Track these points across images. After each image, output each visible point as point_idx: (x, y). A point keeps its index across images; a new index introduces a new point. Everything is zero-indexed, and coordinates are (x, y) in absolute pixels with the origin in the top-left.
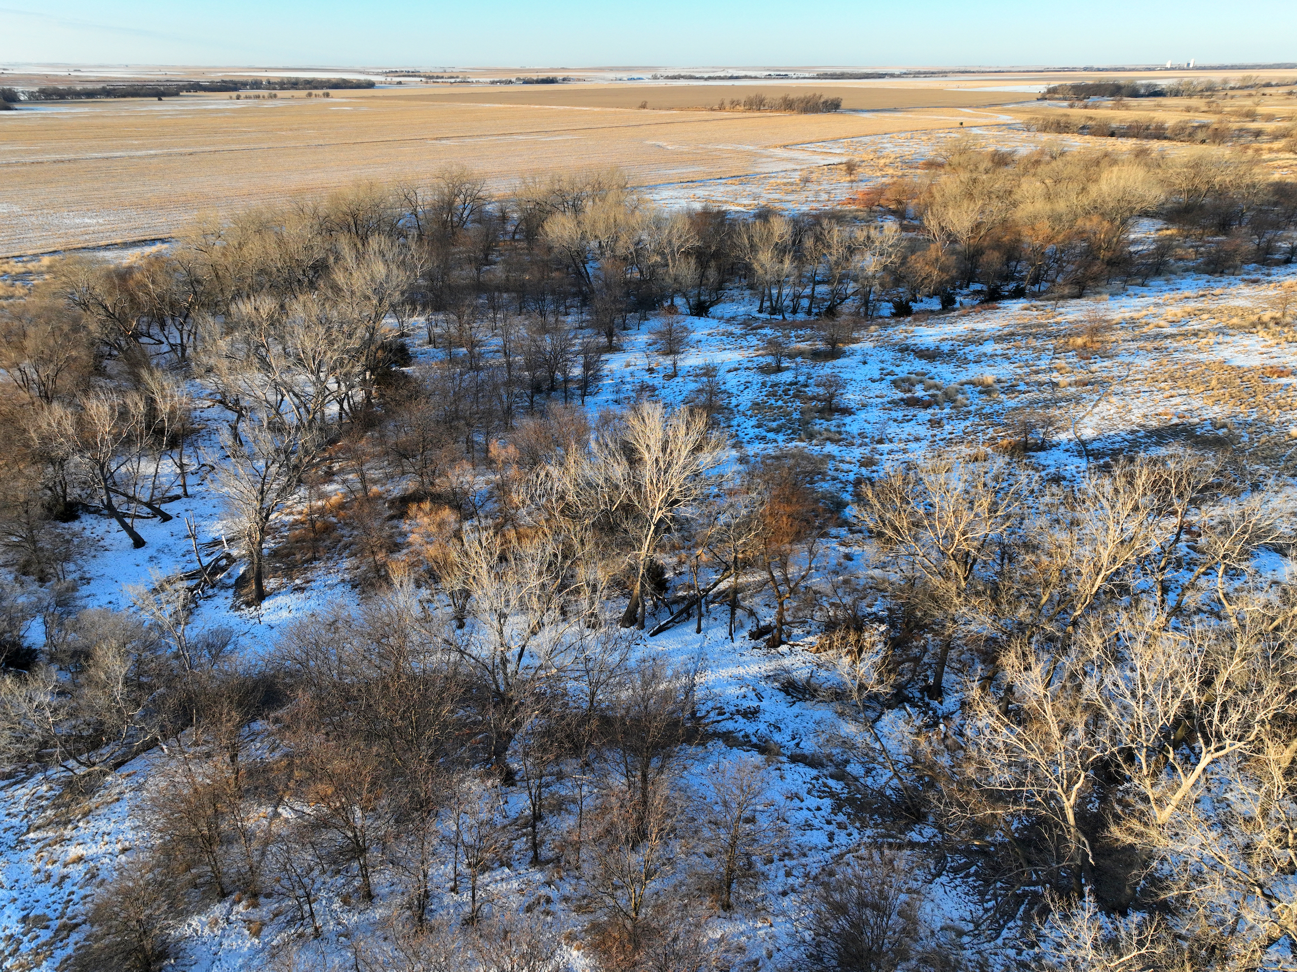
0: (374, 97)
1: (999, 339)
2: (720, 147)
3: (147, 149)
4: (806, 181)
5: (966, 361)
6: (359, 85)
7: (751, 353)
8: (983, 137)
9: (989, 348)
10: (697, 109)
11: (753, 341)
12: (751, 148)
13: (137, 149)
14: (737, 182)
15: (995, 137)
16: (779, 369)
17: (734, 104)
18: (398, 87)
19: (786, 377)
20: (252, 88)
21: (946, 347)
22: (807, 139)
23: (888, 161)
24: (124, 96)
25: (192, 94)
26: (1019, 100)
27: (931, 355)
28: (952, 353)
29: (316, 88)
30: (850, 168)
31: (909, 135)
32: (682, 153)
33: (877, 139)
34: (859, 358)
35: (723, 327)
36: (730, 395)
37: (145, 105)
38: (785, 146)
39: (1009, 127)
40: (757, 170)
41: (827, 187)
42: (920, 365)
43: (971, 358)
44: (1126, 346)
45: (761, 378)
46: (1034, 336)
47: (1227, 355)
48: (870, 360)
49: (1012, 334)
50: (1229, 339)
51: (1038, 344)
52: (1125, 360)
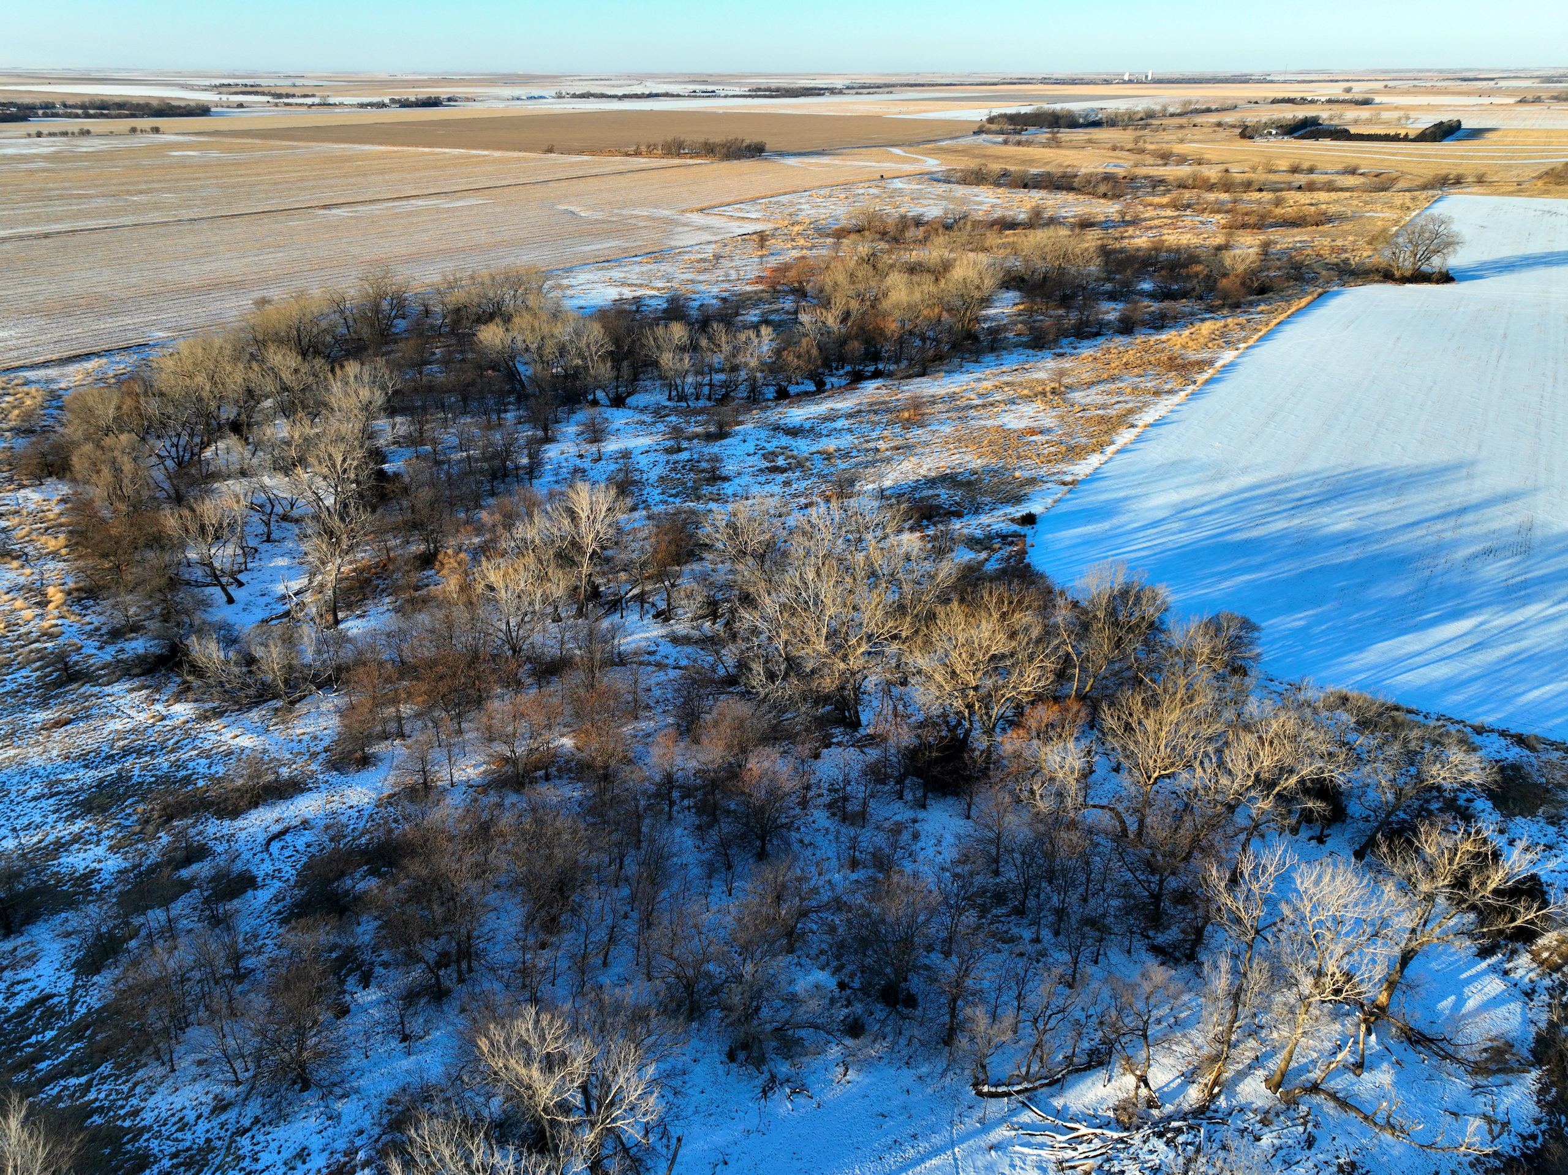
1: (849, 416)
2: (636, 212)
4: (717, 255)
5: (820, 435)
6: (190, 112)
7: (659, 438)
8: (900, 194)
9: (840, 423)
10: (611, 154)
11: (661, 427)
12: (667, 213)
14: (652, 259)
15: (912, 193)
16: (680, 450)
17: (651, 146)
18: (242, 113)
19: (685, 455)
20: (47, 116)
21: (807, 425)
22: (725, 200)
23: (801, 228)
26: (953, 130)
27: (794, 432)
28: (812, 429)
30: (763, 238)
31: (827, 191)
32: (596, 222)
33: (795, 198)
34: (740, 437)
35: (638, 417)
36: (642, 472)
38: (701, 210)
39: (931, 176)
40: (673, 243)
41: (738, 263)
42: (785, 440)
43: (824, 432)
44: (940, 416)
45: (665, 457)
46: (876, 412)
47: (1006, 420)
48: (749, 438)
49: (860, 411)
50: (1014, 407)
51: (877, 418)
52: (934, 428)
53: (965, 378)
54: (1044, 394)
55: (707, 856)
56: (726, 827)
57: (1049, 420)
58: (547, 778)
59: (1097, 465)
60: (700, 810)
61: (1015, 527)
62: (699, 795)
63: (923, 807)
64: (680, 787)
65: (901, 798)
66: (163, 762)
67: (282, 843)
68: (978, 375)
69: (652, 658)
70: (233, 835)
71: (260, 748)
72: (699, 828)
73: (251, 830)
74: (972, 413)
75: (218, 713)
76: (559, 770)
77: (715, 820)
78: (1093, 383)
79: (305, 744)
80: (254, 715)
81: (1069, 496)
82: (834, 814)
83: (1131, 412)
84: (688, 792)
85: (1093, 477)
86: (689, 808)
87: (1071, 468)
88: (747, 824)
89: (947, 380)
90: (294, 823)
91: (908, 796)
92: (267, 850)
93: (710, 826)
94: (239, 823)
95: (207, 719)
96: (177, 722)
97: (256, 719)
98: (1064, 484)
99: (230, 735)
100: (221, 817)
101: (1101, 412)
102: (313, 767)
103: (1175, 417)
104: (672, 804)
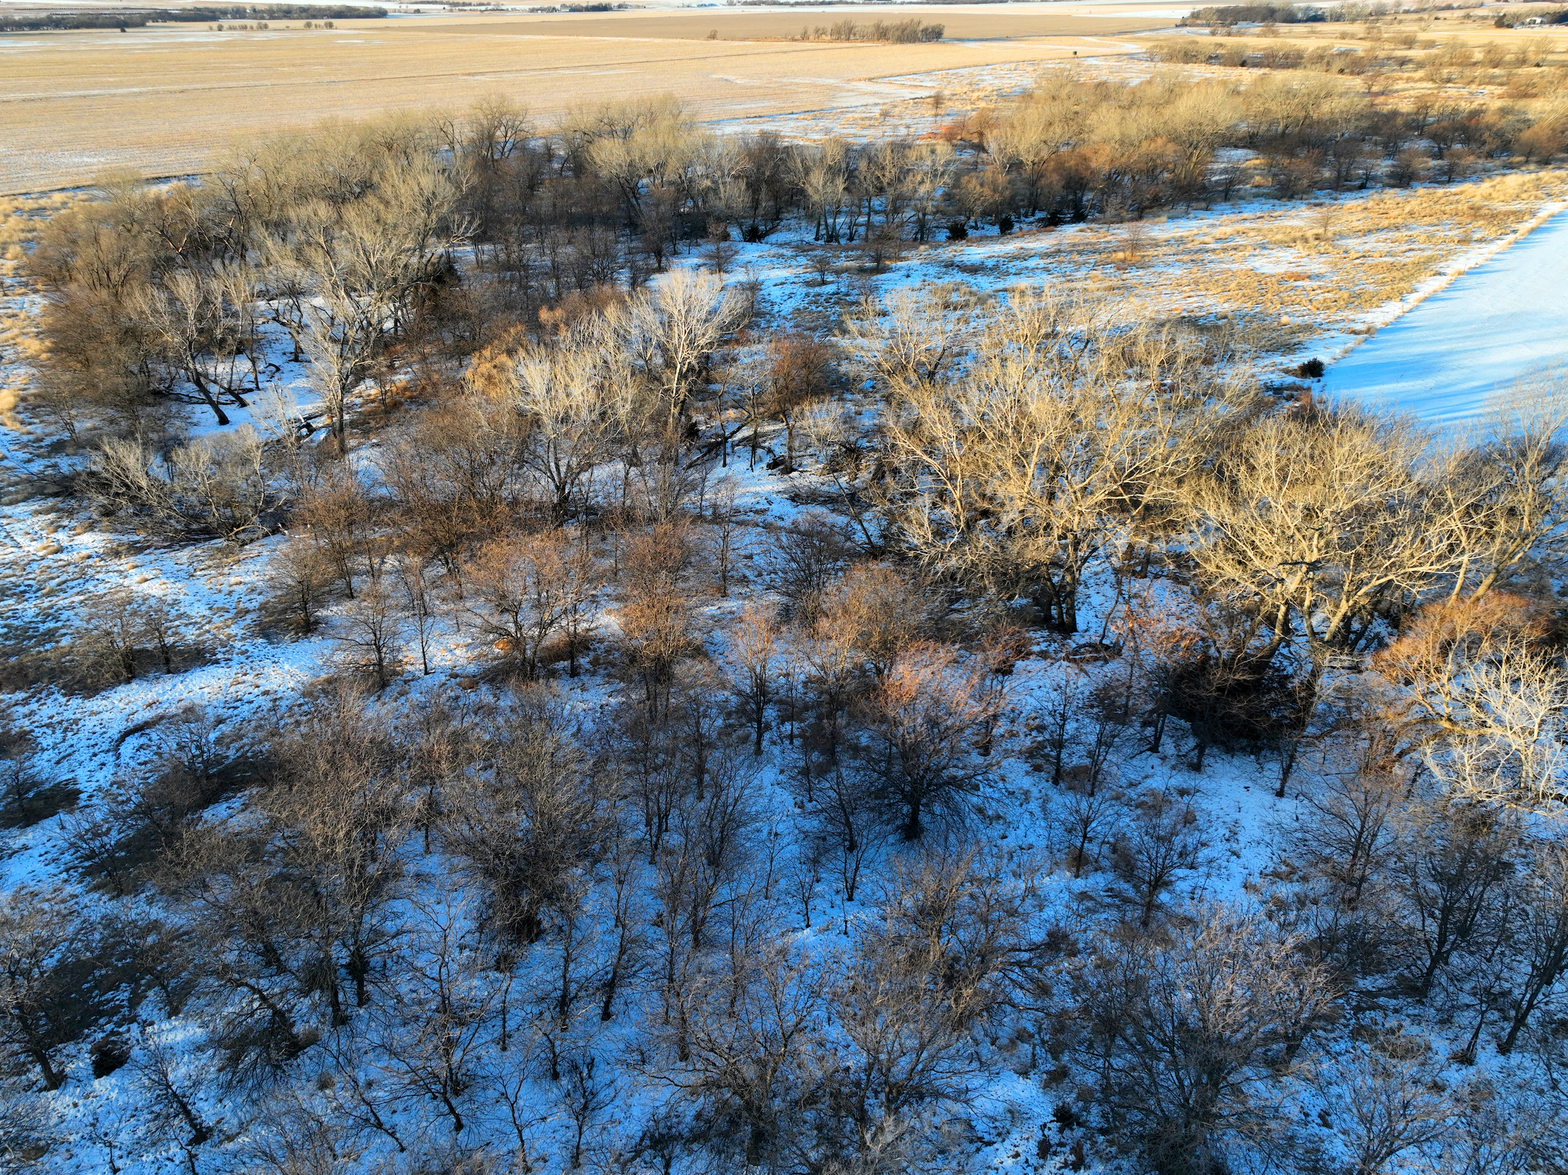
0: (387, 28)
1: (1047, 255)
2: (797, 80)
3: (128, 86)
4: (885, 114)
5: (1007, 274)
6: (367, 14)
7: (801, 270)
8: (1097, 67)
9: (1032, 263)
10: (777, 40)
11: (802, 260)
12: (831, 81)
13: (117, 87)
14: (808, 116)
15: (1110, 67)
16: (824, 283)
17: (819, 33)
18: (417, 17)
19: (830, 289)
20: (234, 18)
21: (990, 263)
22: (897, 72)
23: (982, 94)
24: (77, 27)
25: (160, 24)
26: (1153, 27)
27: (974, 270)
28: (996, 267)
29: (314, 17)
30: (938, 101)
31: (1013, 66)
32: (752, 87)
33: (976, 70)
34: (904, 272)
35: (774, 250)
36: (773, 304)
37: (107, 38)
38: (870, 80)
39: (1131, 56)
40: (835, 105)
41: (909, 121)
42: (959, 277)
43: (1013, 271)
44: (1165, 259)
45: (804, 290)
46: (1080, 253)
47: (1257, 264)
48: (914, 275)
49: (1059, 251)
50: (1266, 252)
51: (1081, 259)
52: (1159, 270)
53: (1194, 223)
54: (1306, 241)
55: (813, 824)
56: (850, 773)
57: (1316, 265)
58: (574, 672)
59: (1398, 313)
60: (809, 742)
61: (1290, 379)
62: (811, 718)
63: (1196, 767)
64: (781, 702)
65: (1154, 749)
66: (29, 609)
67: (143, 740)
68: (1211, 221)
69: (759, 519)
70: (76, 722)
71: (169, 599)
72: (805, 772)
73: (105, 716)
74: (1207, 257)
75: (136, 549)
76: (595, 662)
77: (833, 762)
78: (1370, 231)
79: (235, 597)
80: (184, 555)
81: (1364, 346)
82: (1037, 768)
83: (1430, 260)
84: (790, 711)
85: (1394, 327)
86: (791, 737)
87: (1361, 316)
88: (886, 773)
89: (1171, 225)
90: (173, 710)
91: (1168, 746)
92: (117, 748)
93: (822, 771)
94: (95, 704)
95: (117, 554)
96: (75, 556)
97: (184, 560)
98: (1355, 332)
99: (137, 578)
100: (70, 693)
101: (1390, 259)
102: (234, 630)
103: (1498, 265)
104: (762, 728)
